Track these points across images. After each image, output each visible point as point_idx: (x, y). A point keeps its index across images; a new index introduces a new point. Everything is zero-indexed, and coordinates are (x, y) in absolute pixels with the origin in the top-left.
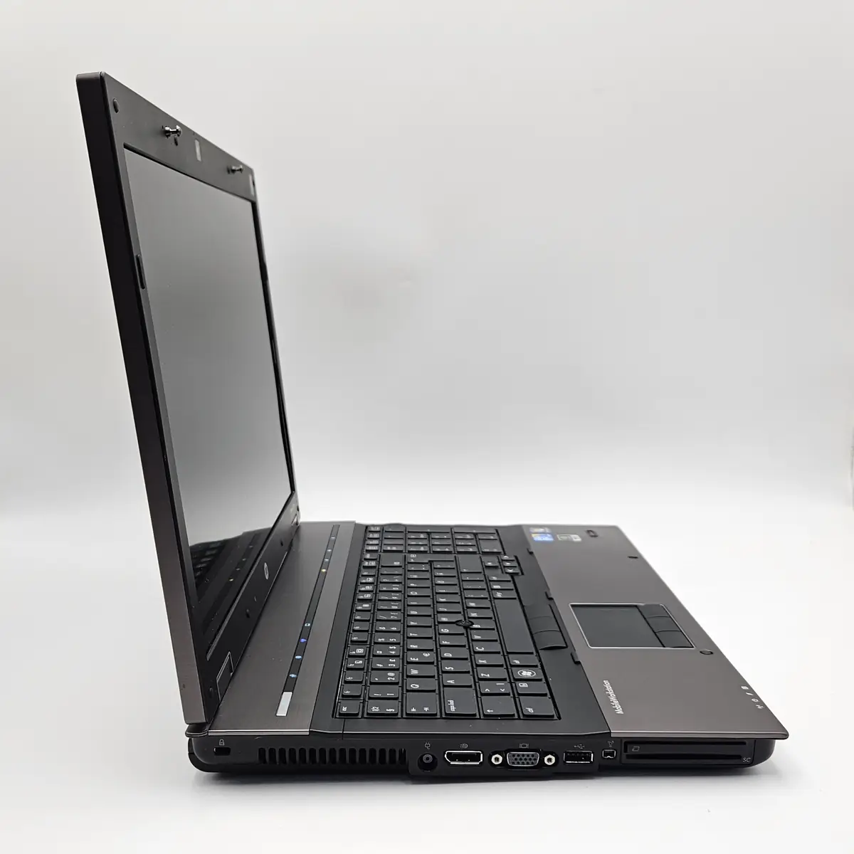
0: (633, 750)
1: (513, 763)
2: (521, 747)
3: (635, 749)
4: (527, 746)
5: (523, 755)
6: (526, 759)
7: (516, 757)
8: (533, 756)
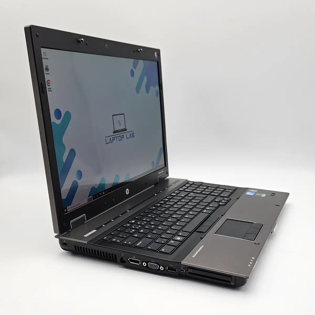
0: (189, 271)
1: (150, 267)
2: (152, 261)
3: (190, 271)
4: (154, 262)
5: (153, 265)
6: (154, 266)
7: (151, 265)
8: (156, 265)
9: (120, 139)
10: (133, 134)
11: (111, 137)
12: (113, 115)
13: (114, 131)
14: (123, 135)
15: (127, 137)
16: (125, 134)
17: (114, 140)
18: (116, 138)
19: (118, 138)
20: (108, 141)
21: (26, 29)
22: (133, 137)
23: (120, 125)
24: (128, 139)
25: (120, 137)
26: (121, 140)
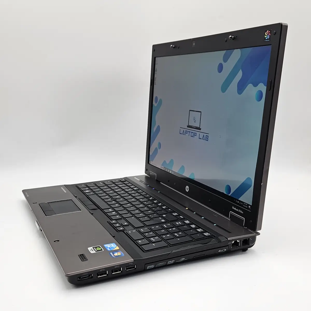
9: (192, 135)
10: (207, 137)
11: (185, 130)
12: (190, 110)
13: (188, 125)
14: (196, 133)
15: (200, 137)
16: (198, 133)
17: (187, 133)
18: (188, 133)
19: (190, 133)
20: (182, 132)
21: (154, 46)
22: (206, 140)
23: (195, 122)
24: (200, 139)
25: (192, 134)
26: (193, 137)
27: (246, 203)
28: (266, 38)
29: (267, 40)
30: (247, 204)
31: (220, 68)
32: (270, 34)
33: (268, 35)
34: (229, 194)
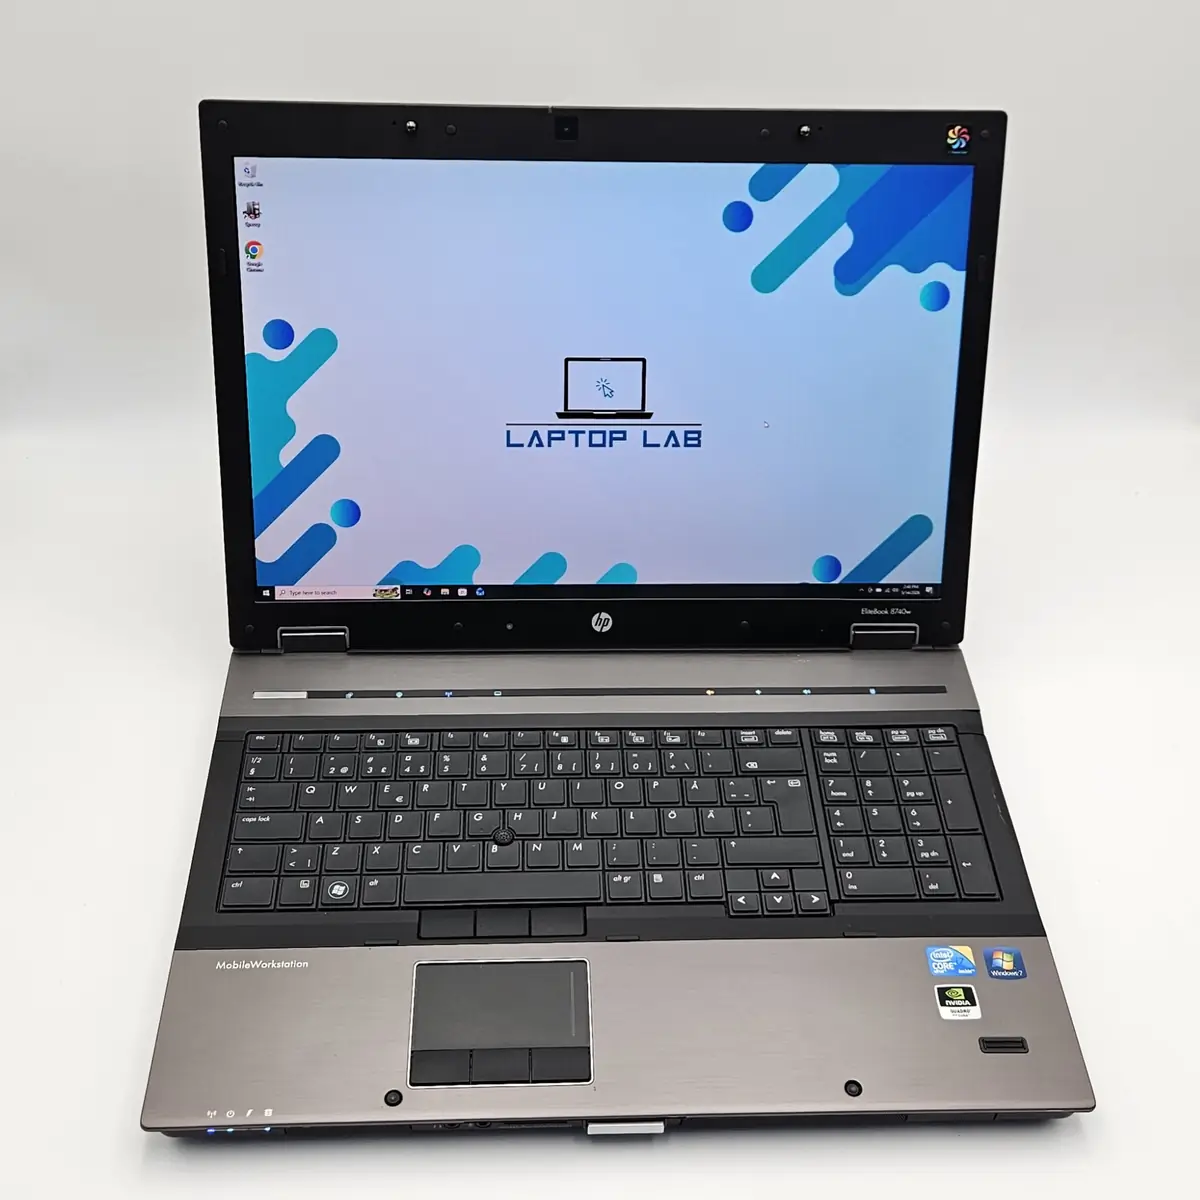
10: (694, 436)
11: (544, 429)
14: (622, 432)
27: (911, 584)
28: (955, 147)
29: (956, 150)
30: (916, 584)
31: (739, 217)
32: (968, 137)
33: (959, 137)
34: (835, 579)
